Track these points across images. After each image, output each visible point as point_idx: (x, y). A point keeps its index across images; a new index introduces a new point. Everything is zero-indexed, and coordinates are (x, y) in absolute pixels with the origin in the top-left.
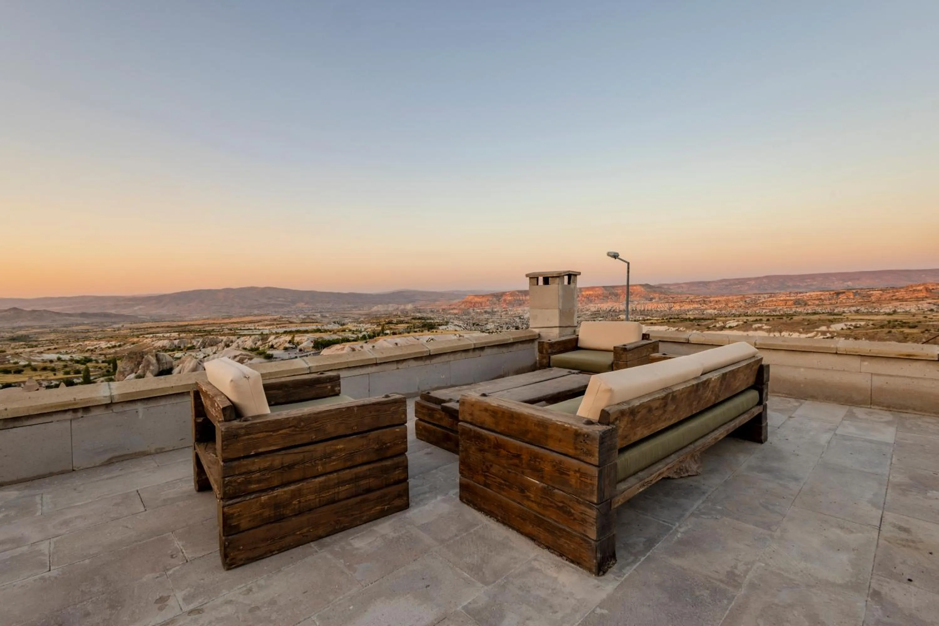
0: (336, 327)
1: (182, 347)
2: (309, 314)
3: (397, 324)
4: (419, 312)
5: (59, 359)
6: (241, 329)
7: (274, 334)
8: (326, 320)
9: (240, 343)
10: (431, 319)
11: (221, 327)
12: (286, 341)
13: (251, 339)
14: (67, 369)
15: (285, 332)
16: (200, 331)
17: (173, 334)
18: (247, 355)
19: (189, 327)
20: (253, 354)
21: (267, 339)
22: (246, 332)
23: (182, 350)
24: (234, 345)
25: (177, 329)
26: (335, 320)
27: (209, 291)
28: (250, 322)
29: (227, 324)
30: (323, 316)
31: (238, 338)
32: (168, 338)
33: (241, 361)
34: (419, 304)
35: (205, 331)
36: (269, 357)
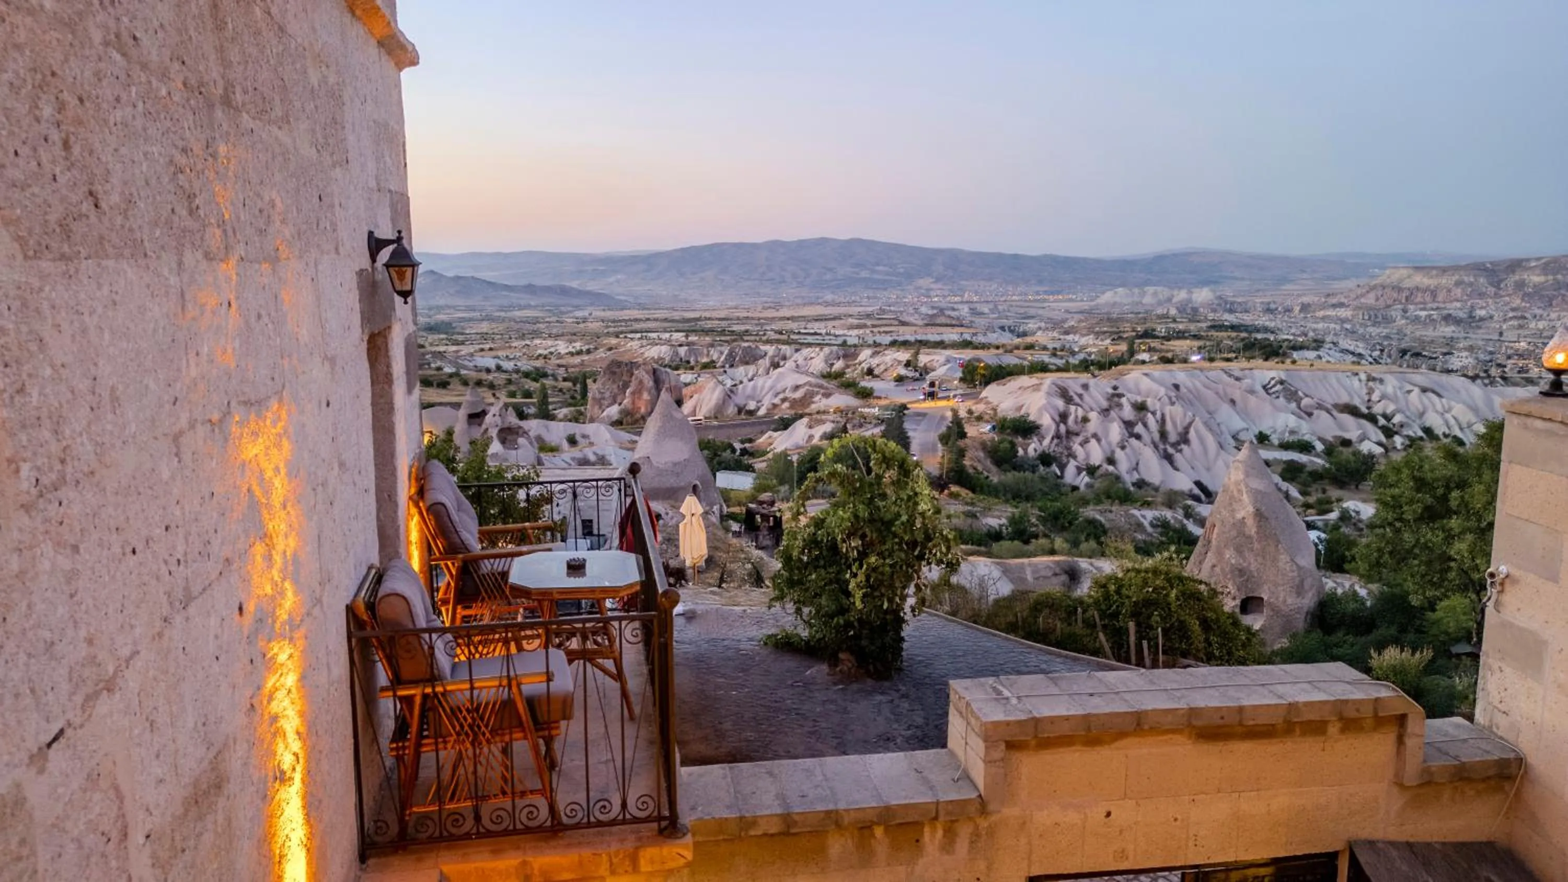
0: (1007, 339)
1: (692, 363)
2: (943, 305)
3: (1167, 338)
4: (1231, 311)
5: (499, 368)
6: (799, 333)
7: (869, 346)
8: (981, 322)
10: (1266, 330)
11: (762, 325)
12: (900, 362)
13: (822, 354)
14: (512, 388)
15: (894, 343)
16: (723, 332)
17: (677, 335)
18: (821, 387)
19: (704, 322)
20: (831, 385)
21: (855, 356)
22: (810, 339)
23: (692, 368)
24: (790, 364)
25: (680, 326)
26: (1005, 322)
27: (739, 246)
28: (818, 319)
29: (773, 319)
30: (974, 312)
31: (797, 350)
32: (668, 342)
33: (807, 400)
34: (1228, 292)
35: (733, 333)
36: (866, 394)
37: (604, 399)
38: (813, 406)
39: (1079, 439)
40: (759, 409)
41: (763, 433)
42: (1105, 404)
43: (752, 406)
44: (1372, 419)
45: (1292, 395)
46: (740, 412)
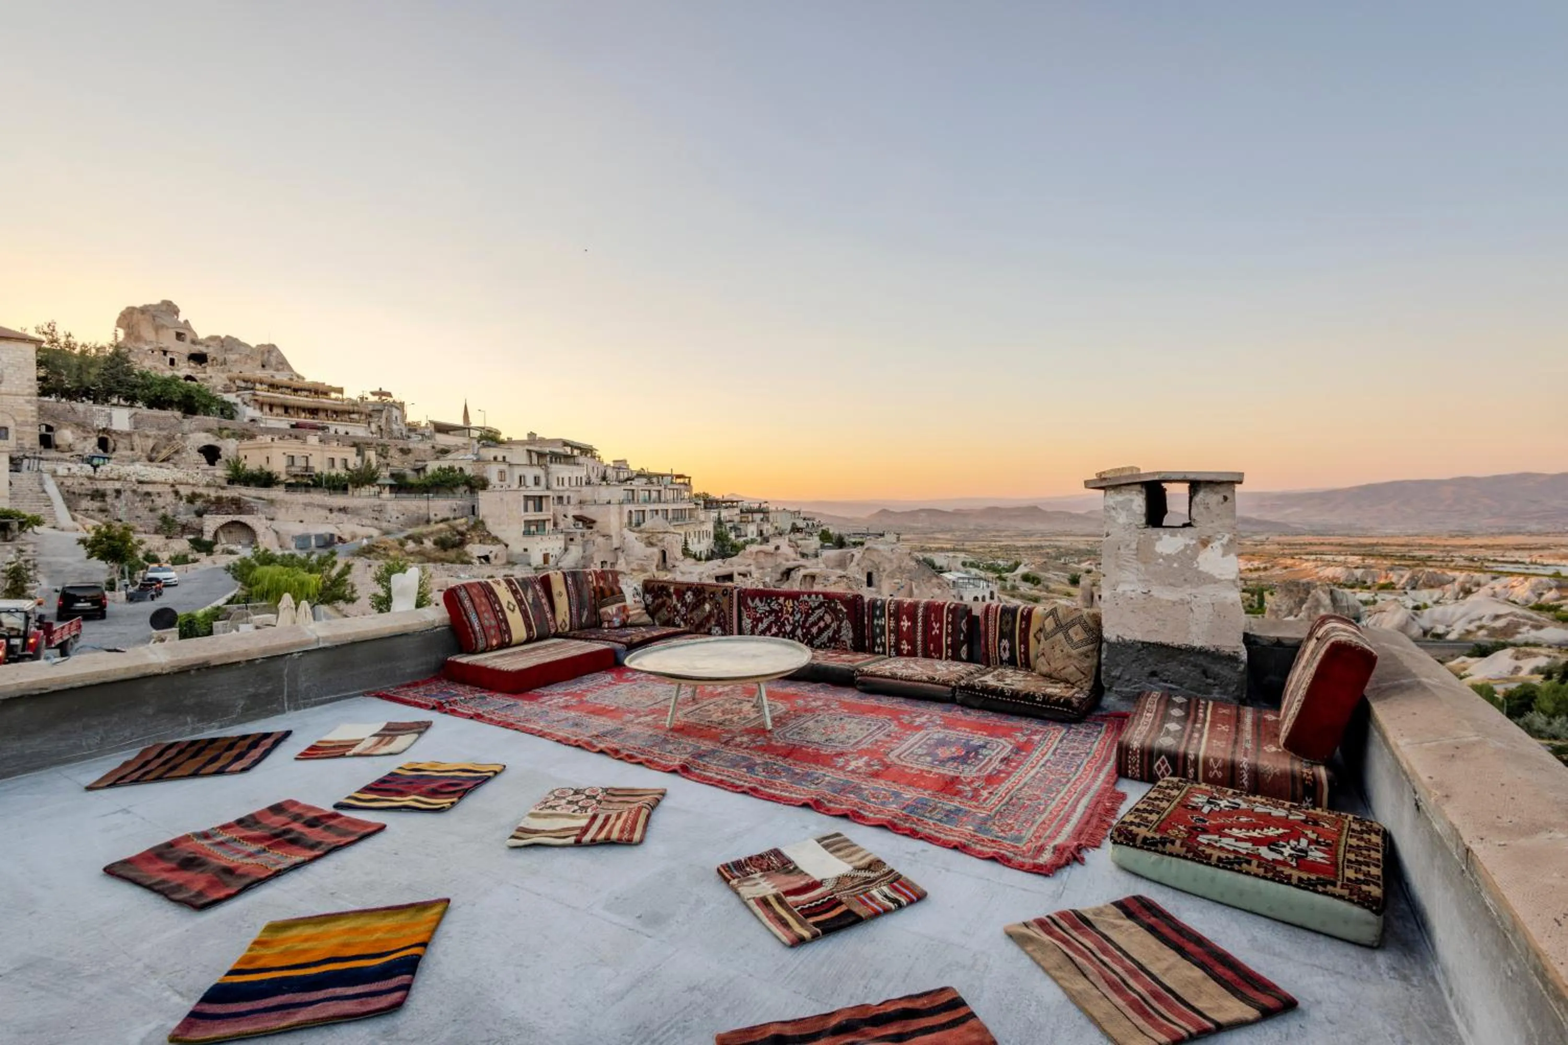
1: (1369, 584)
11: (1449, 551)
13: (1527, 584)
16: (1403, 558)
18: (1530, 618)
20: (1542, 617)
22: (1509, 568)
23: (1369, 588)
24: (1485, 592)
25: (1356, 550)
28: (1518, 548)
29: (1462, 547)
31: (1494, 578)
32: (1344, 564)
33: (1510, 630)
35: (1413, 558)
37: (1280, 610)
38: (1518, 637)
40: (1448, 633)
41: (1456, 657)
43: (1440, 629)
46: (1426, 634)
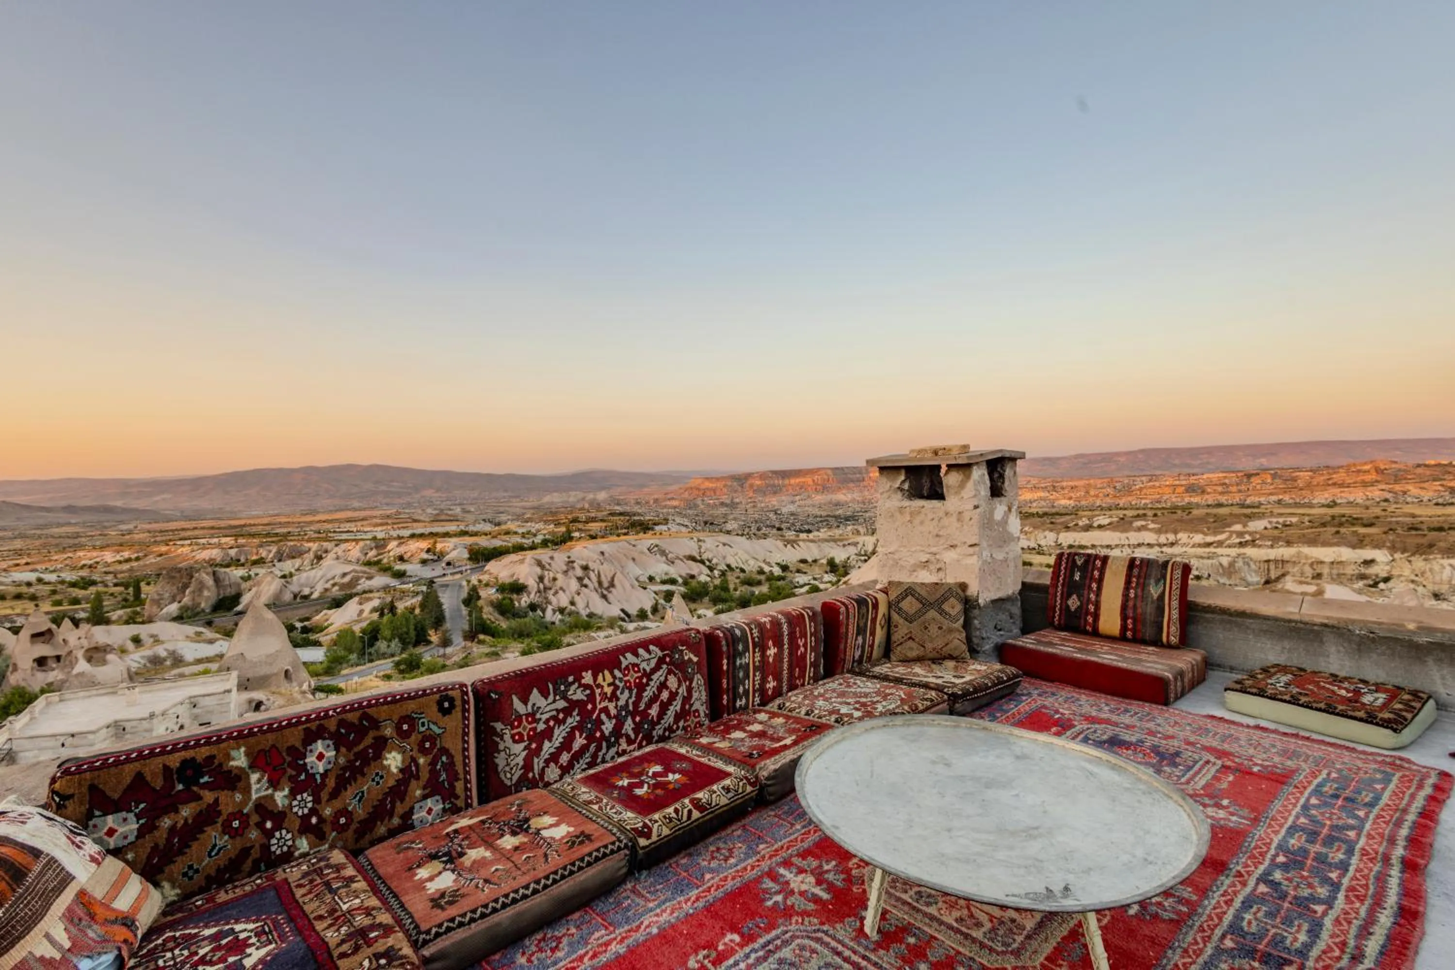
0: (491, 527)
1: (243, 560)
2: (442, 507)
3: (586, 522)
4: (618, 504)
5: (40, 580)
6: (336, 532)
7: (395, 539)
8: (470, 518)
9: (340, 553)
10: (639, 514)
11: (302, 527)
12: (421, 549)
13: (357, 547)
14: (57, 597)
15: (413, 536)
16: (268, 535)
17: (224, 540)
18: (363, 572)
19: (248, 529)
21: (384, 546)
22: (344, 536)
24: (331, 555)
25: (227, 532)
26: (484, 517)
27: (278, 471)
28: (349, 521)
29: (311, 523)
30: (465, 511)
31: (337, 545)
32: (219, 545)
33: (354, 582)
34: (616, 492)
35: (277, 535)
36: (400, 575)
37: (162, 599)
38: (359, 587)
39: (552, 592)
40: (312, 593)
41: (318, 612)
42: (565, 568)
43: (306, 591)
44: (702, 562)
45: (663, 553)
46: (295, 597)
